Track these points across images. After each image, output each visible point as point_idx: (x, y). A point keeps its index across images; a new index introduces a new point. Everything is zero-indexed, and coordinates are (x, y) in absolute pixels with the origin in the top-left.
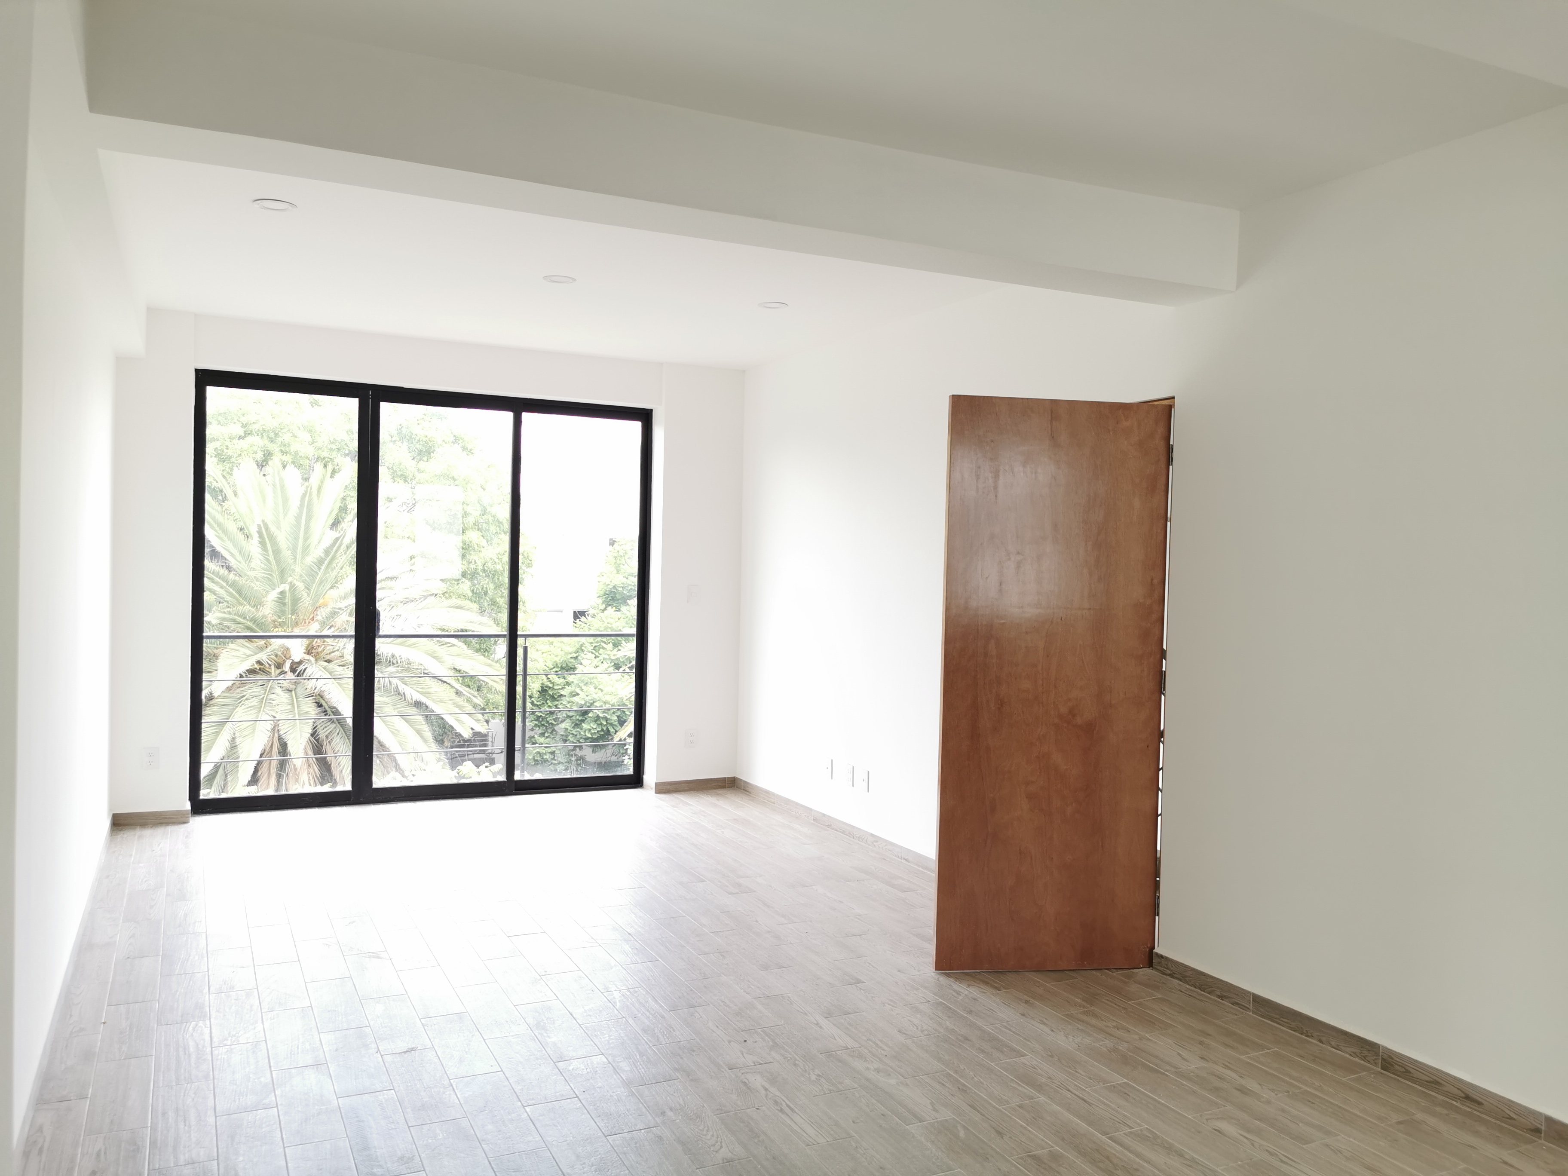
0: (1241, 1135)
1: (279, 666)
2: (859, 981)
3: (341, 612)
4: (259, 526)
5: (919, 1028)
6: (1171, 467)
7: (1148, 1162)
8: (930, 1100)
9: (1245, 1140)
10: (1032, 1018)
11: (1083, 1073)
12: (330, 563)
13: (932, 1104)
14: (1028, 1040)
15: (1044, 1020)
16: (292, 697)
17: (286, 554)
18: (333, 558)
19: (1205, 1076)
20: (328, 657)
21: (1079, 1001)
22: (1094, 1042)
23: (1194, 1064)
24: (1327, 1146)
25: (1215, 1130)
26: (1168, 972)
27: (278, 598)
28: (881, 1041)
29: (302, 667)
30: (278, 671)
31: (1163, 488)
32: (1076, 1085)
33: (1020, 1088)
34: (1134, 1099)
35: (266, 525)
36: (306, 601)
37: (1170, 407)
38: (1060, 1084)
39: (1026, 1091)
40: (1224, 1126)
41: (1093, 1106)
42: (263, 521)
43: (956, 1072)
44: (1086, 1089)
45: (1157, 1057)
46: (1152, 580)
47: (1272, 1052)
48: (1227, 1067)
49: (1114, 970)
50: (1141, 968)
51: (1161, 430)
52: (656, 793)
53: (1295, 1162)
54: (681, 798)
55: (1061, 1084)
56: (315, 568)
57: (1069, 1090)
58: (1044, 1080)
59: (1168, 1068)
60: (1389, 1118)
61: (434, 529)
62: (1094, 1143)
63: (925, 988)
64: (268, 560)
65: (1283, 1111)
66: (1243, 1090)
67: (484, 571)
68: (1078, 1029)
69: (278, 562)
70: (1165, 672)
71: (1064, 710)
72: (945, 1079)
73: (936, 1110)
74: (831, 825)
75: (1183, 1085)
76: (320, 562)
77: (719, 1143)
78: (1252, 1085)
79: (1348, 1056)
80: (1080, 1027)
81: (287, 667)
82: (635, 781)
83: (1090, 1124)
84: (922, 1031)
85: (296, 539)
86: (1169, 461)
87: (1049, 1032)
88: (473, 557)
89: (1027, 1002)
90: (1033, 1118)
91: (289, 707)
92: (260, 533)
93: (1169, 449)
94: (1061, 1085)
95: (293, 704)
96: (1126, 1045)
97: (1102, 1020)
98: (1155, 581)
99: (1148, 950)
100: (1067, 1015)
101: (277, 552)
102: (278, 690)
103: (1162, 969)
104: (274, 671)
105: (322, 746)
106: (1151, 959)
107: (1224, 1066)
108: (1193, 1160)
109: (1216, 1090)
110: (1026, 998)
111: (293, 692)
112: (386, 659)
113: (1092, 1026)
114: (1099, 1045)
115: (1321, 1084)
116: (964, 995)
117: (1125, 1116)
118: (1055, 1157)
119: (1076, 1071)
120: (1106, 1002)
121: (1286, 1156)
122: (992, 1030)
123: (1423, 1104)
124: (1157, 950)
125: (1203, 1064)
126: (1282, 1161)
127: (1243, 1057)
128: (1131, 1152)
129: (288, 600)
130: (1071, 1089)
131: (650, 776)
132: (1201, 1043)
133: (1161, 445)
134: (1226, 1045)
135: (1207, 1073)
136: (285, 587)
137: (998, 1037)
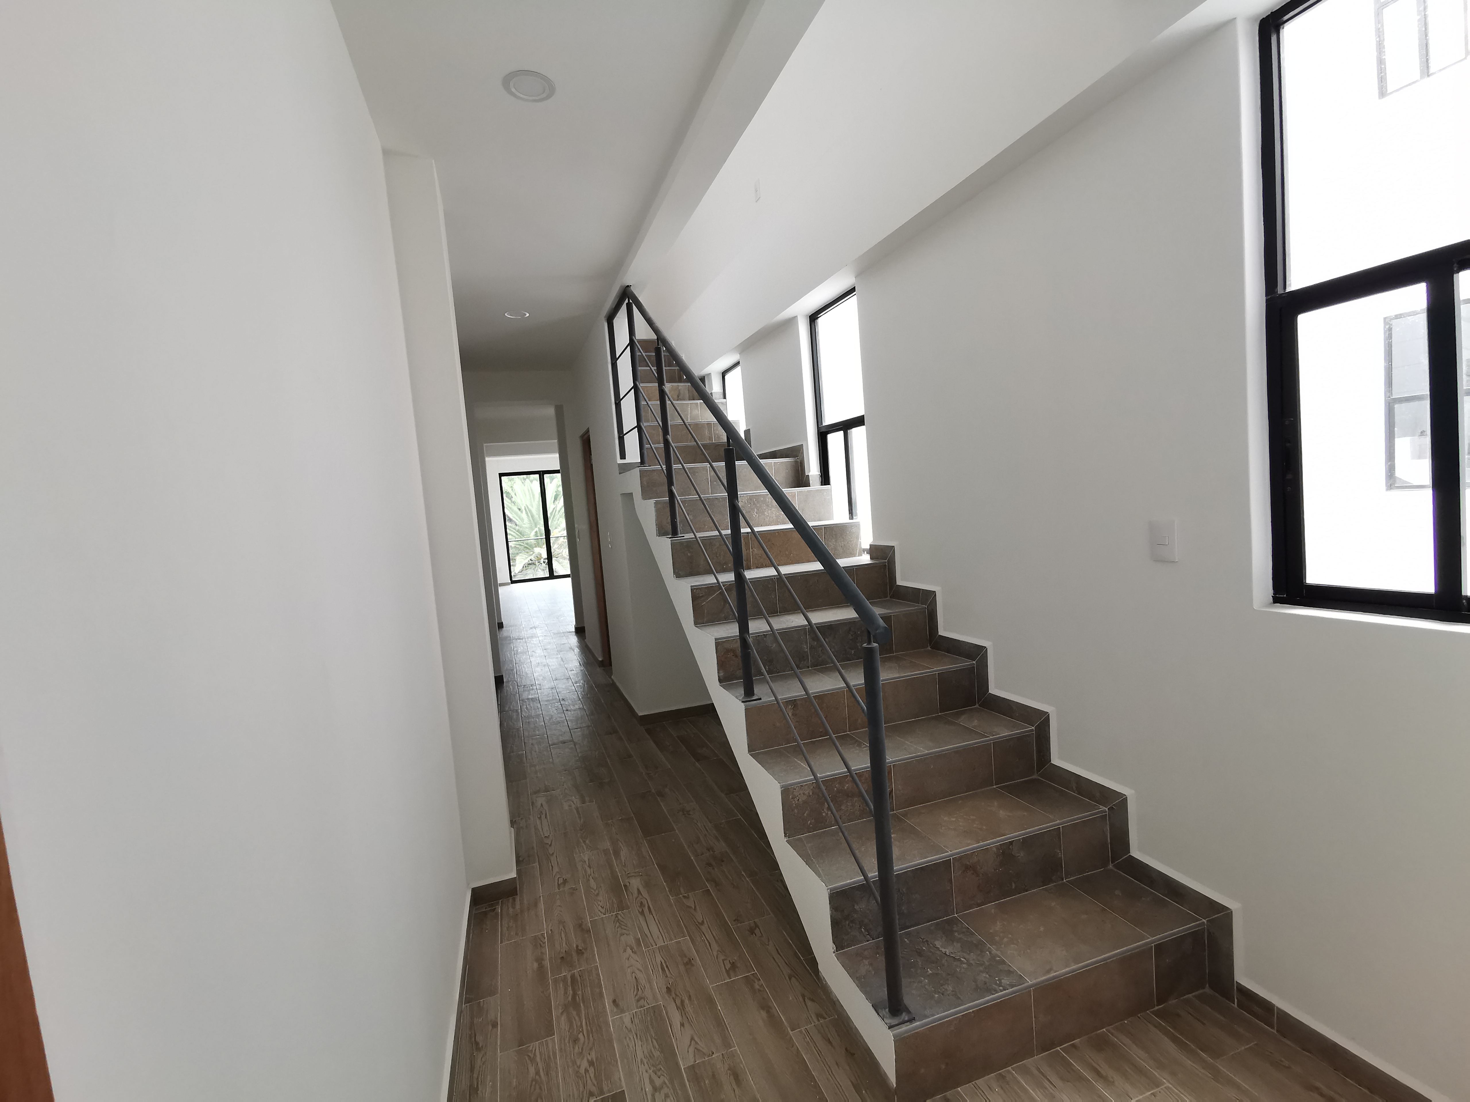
4: (525, 507)
18: (554, 516)
35: (527, 506)
42: (526, 505)
92: (525, 509)
101: (532, 516)
102: (540, 570)
136: (537, 529)
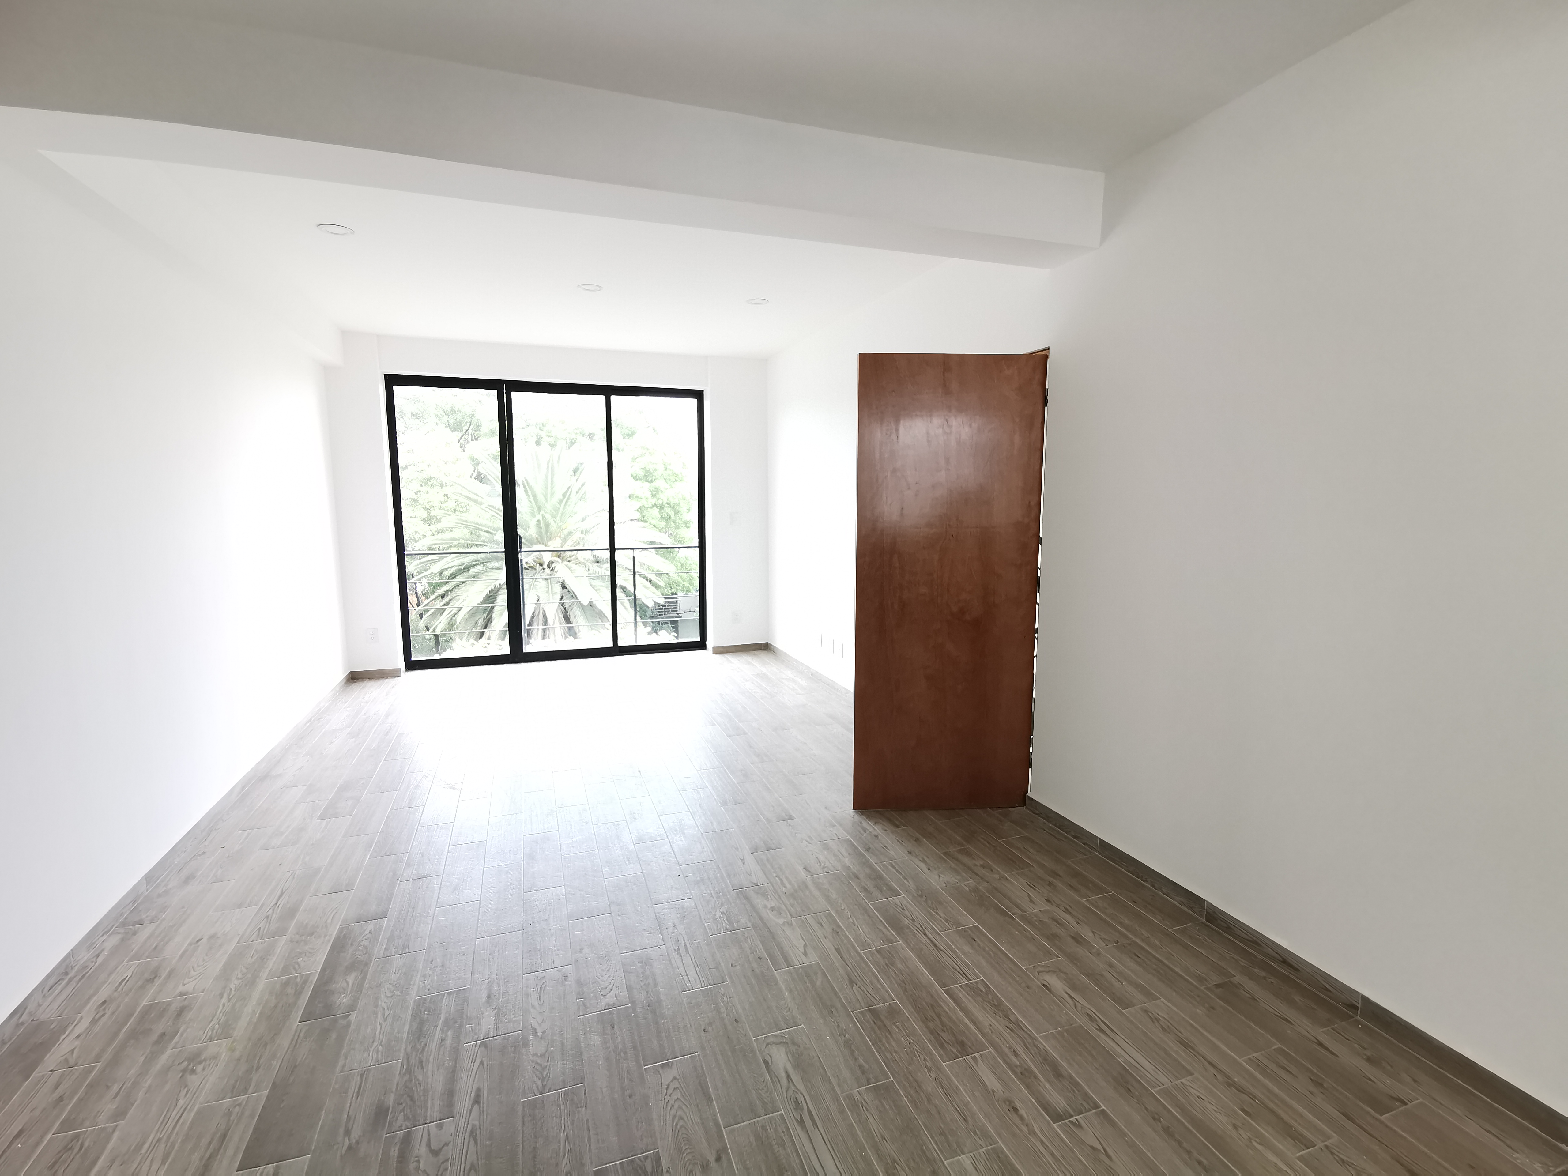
0: (1067, 993)
1: (541, 565)
2: (791, 818)
3: (574, 532)
4: (523, 481)
5: (822, 865)
6: (1046, 407)
7: (974, 1023)
8: (805, 942)
9: (1069, 1000)
10: (916, 856)
11: (942, 915)
12: (567, 502)
13: (805, 946)
14: (906, 879)
15: (925, 858)
16: (548, 583)
17: (541, 498)
18: (568, 499)
19: (1047, 920)
20: (569, 559)
21: (959, 838)
22: (960, 882)
23: (1039, 907)
24: (1146, 1011)
25: (1044, 985)
26: (1037, 812)
27: (536, 524)
28: (787, 878)
29: (553, 566)
30: (541, 568)
31: (1040, 425)
32: (933, 928)
33: (885, 931)
34: (979, 945)
35: (526, 480)
36: (553, 527)
37: (1046, 357)
38: (919, 927)
39: (888, 933)
40: (1054, 981)
41: (941, 952)
42: (525, 478)
43: (837, 912)
44: (940, 933)
45: (1009, 899)
46: (1030, 502)
47: (1109, 895)
48: (1067, 911)
49: (995, 809)
50: (1017, 807)
51: (1038, 376)
52: (713, 654)
53: (1112, 1030)
54: (729, 658)
55: (921, 926)
56: (558, 506)
57: (925, 934)
58: (907, 922)
59: (1017, 911)
60: (1208, 979)
61: (637, 480)
62: (932, 996)
63: (841, 825)
64: (530, 501)
65: (1111, 966)
66: (1078, 939)
67: (668, 503)
68: (951, 867)
69: (536, 502)
70: (1039, 577)
71: (955, 609)
72: (825, 920)
73: (805, 954)
74: (821, 679)
75: (1025, 930)
76: (560, 502)
77: (611, 986)
78: (1086, 933)
79: (1176, 903)
80: (953, 865)
81: (545, 566)
82: (701, 645)
83: (933, 973)
84: (823, 868)
85: (546, 488)
86: (1045, 403)
87: (926, 870)
88: (660, 495)
89: (917, 840)
90: (886, 964)
91: (547, 589)
92: (523, 484)
93: (1045, 392)
94: (921, 928)
95: (548, 588)
96: (985, 884)
97: (973, 859)
98: (1032, 503)
99: (1022, 793)
100: (945, 854)
101: (535, 497)
102: (540, 580)
103: (1032, 809)
104: (538, 567)
105: (567, 612)
106: (1024, 800)
107: (1065, 911)
108: (1017, 1023)
109: (1052, 938)
110: (918, 835)
111: (549, 580)
112: (603, 560)
113: (965, 865)
114: (964, 884)
115: (1149, 935)
116: (868, 832)
117: (967, 965)
118: (893, 1011)
119: (937, 913)
120: (982, 840)
121: (1105, 1023)
122: (880, 868)
123: (1243, 964)
124: (1029, 794)
125: (1047, 907)
126: (1100, 1030)
127: (1083, 900)
128: (962, 1009)
129: (542, 525)
130: (927, 933)
131: (710, 643)
132: (1050, 884)
133: (1039, 389)
134: (1071, 887)
135: (1049, 918)
136: (539, 517)
137: (883, 874)
